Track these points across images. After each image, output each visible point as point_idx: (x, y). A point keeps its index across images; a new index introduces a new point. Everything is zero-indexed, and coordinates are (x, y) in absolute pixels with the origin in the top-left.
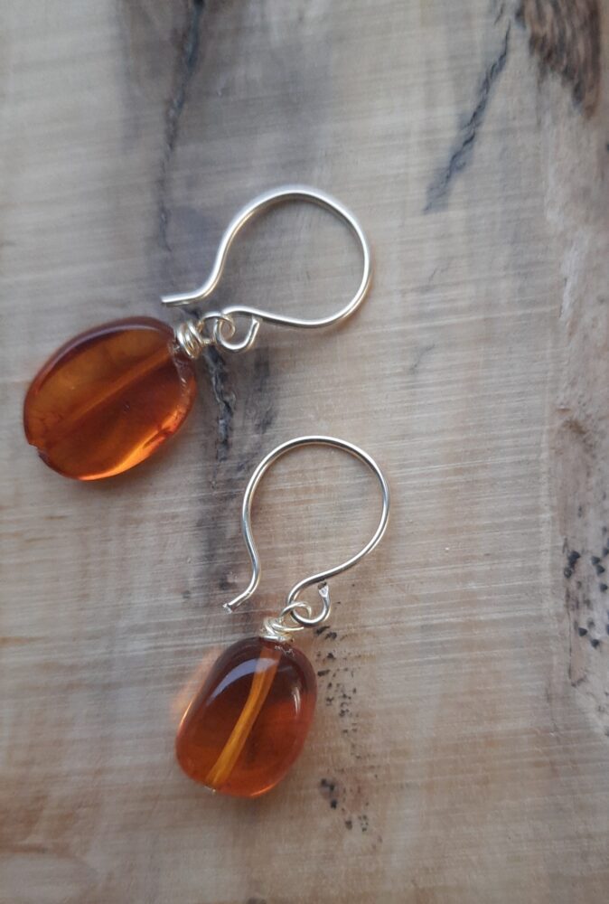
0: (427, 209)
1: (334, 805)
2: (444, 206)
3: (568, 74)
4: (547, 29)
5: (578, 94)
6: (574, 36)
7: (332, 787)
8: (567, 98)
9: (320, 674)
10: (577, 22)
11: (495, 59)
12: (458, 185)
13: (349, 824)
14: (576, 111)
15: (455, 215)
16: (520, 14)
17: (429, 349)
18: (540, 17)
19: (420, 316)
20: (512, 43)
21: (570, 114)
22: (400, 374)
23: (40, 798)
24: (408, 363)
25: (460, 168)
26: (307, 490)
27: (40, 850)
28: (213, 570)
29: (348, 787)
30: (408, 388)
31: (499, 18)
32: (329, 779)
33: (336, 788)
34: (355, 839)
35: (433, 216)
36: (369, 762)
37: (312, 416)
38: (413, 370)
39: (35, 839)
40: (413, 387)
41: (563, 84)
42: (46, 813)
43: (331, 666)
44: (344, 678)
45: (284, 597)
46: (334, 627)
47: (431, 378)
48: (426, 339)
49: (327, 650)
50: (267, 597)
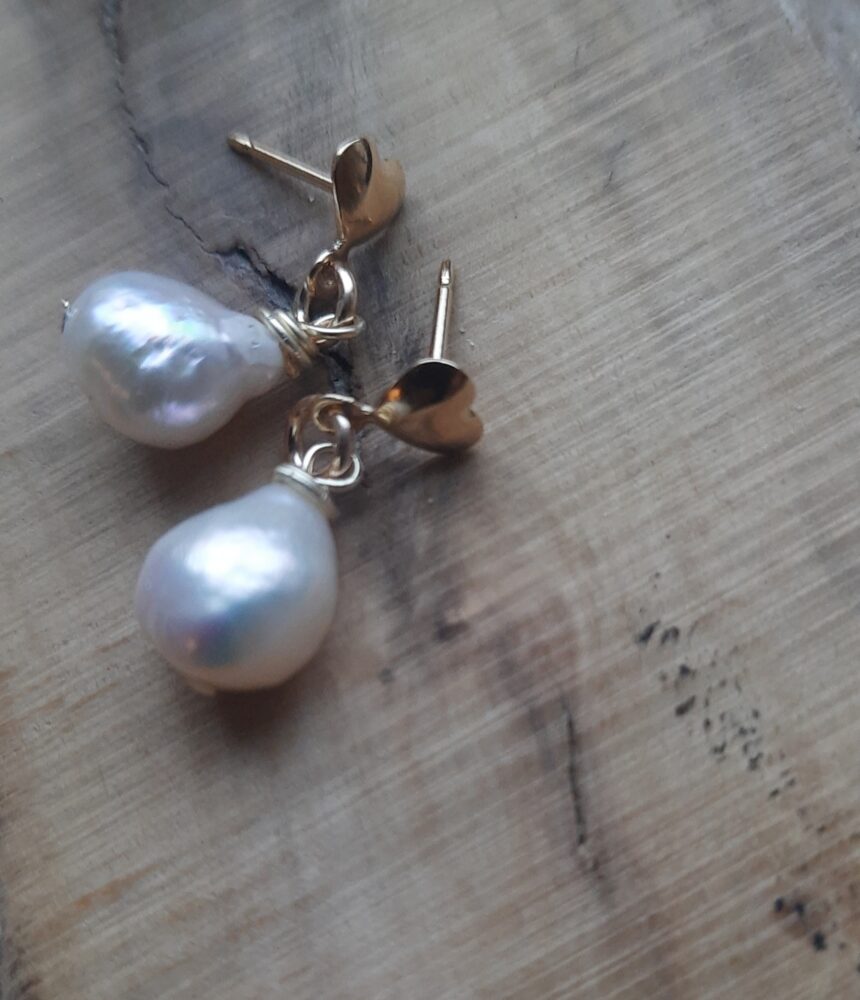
1: (819, 942)
7: (799, 907)
9: (682, 711)
17: (618, 148)
22: (592, 200)
24: (598, 180)
30: (612, 213)
32: (787, 894)
33: (808, 908)
36: (846, 831)
38: (610, 187)
40: (620, 209)
43: (697, 689)
44: (728, 701)
45: (557, 609)
46: (667, 619)
47: (643, 185)
48: (607, 137)
49: (671, 667)
50: (529, 622)
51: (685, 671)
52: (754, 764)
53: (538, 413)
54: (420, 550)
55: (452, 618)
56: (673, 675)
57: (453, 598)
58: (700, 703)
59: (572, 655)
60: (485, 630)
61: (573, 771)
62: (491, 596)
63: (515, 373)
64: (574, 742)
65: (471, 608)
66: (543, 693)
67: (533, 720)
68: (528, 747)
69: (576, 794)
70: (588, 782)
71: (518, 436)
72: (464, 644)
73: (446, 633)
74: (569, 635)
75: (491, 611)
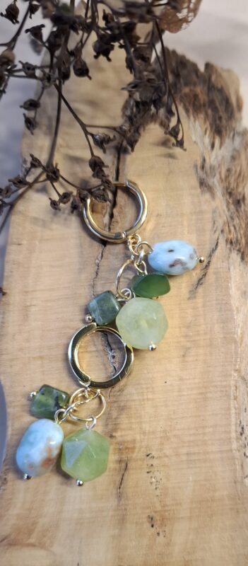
0: (189, 299)
1: (152, 526)
2: (195, 297)
3: (239, 250)
4: (232, 236)
5: (243, 258)
6: (241, 238)
7: (152, 519)
8: (239, 259)
9: (148, 472)
10: (242, 232)
11: (214, 246)
12: (200, 290)
13: (158, 534)
14: (241, 264)
15: (199, 301)
16: (222, 231)
17: (189, 348)
18: (230, 231)
19: (186, 336)
20: (219, 241)
21: (240, 265)
22: (179, 357)
23: (35, 523)
24: (182, 353)
25: (201, 284)
26: (144, 400)
27: (33, 545)
28: (107, 431)
29: (158, 518)
30: (181, 362)
31: (215, 232)
32: (151, 515)
34: (161, 539)
35: (191, 301)
36: (166, 508)
37: (145, 372)
38: (184, 356)
39: (32, 540)
40: (184, 362)
41: (237, 254)
42: (36, 530)
43: (152, 469)
44: (157, 474)
45: (134, 441)
46: (154, 454)
47: (190, 359)
48: (188, 345)
49: (150, 463)
50: (128, 442)
51: (152, 465)
52: (156, 489)
53: (148, 399)
54: (114, 417)
55: (114, 434)
56: (150, 465)
57: (115, 430)
58: (151, 473)
59: (133, 452)
60: (119, 439)
61: (123, 475)
62: (123, 433)
63: (147, 388)
64: (126, 469)
65: (118, 434)
66: (124, 457)
67: (120, 461)
68: (117, 466)
69: (122, 479)
70: (125, 478)
71: (142, 403)
72: (114, 440)
73: (111, 436)
74: (134, 448)
75: (122, 436)
